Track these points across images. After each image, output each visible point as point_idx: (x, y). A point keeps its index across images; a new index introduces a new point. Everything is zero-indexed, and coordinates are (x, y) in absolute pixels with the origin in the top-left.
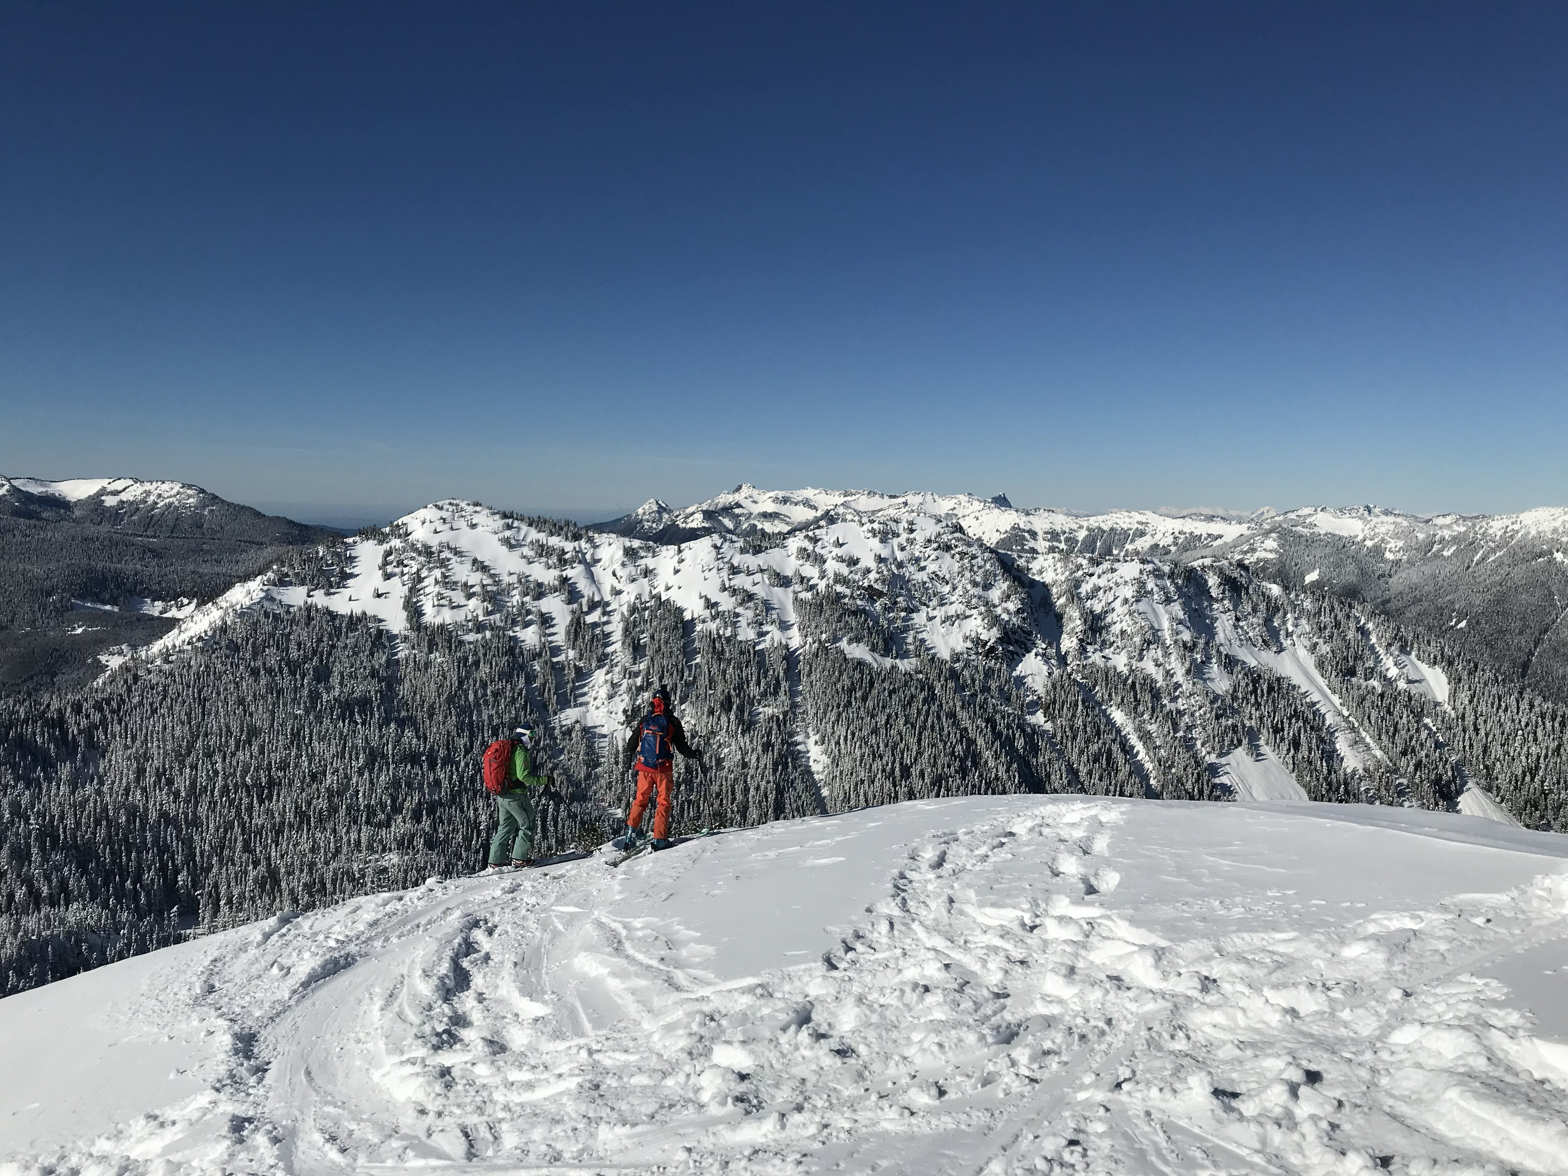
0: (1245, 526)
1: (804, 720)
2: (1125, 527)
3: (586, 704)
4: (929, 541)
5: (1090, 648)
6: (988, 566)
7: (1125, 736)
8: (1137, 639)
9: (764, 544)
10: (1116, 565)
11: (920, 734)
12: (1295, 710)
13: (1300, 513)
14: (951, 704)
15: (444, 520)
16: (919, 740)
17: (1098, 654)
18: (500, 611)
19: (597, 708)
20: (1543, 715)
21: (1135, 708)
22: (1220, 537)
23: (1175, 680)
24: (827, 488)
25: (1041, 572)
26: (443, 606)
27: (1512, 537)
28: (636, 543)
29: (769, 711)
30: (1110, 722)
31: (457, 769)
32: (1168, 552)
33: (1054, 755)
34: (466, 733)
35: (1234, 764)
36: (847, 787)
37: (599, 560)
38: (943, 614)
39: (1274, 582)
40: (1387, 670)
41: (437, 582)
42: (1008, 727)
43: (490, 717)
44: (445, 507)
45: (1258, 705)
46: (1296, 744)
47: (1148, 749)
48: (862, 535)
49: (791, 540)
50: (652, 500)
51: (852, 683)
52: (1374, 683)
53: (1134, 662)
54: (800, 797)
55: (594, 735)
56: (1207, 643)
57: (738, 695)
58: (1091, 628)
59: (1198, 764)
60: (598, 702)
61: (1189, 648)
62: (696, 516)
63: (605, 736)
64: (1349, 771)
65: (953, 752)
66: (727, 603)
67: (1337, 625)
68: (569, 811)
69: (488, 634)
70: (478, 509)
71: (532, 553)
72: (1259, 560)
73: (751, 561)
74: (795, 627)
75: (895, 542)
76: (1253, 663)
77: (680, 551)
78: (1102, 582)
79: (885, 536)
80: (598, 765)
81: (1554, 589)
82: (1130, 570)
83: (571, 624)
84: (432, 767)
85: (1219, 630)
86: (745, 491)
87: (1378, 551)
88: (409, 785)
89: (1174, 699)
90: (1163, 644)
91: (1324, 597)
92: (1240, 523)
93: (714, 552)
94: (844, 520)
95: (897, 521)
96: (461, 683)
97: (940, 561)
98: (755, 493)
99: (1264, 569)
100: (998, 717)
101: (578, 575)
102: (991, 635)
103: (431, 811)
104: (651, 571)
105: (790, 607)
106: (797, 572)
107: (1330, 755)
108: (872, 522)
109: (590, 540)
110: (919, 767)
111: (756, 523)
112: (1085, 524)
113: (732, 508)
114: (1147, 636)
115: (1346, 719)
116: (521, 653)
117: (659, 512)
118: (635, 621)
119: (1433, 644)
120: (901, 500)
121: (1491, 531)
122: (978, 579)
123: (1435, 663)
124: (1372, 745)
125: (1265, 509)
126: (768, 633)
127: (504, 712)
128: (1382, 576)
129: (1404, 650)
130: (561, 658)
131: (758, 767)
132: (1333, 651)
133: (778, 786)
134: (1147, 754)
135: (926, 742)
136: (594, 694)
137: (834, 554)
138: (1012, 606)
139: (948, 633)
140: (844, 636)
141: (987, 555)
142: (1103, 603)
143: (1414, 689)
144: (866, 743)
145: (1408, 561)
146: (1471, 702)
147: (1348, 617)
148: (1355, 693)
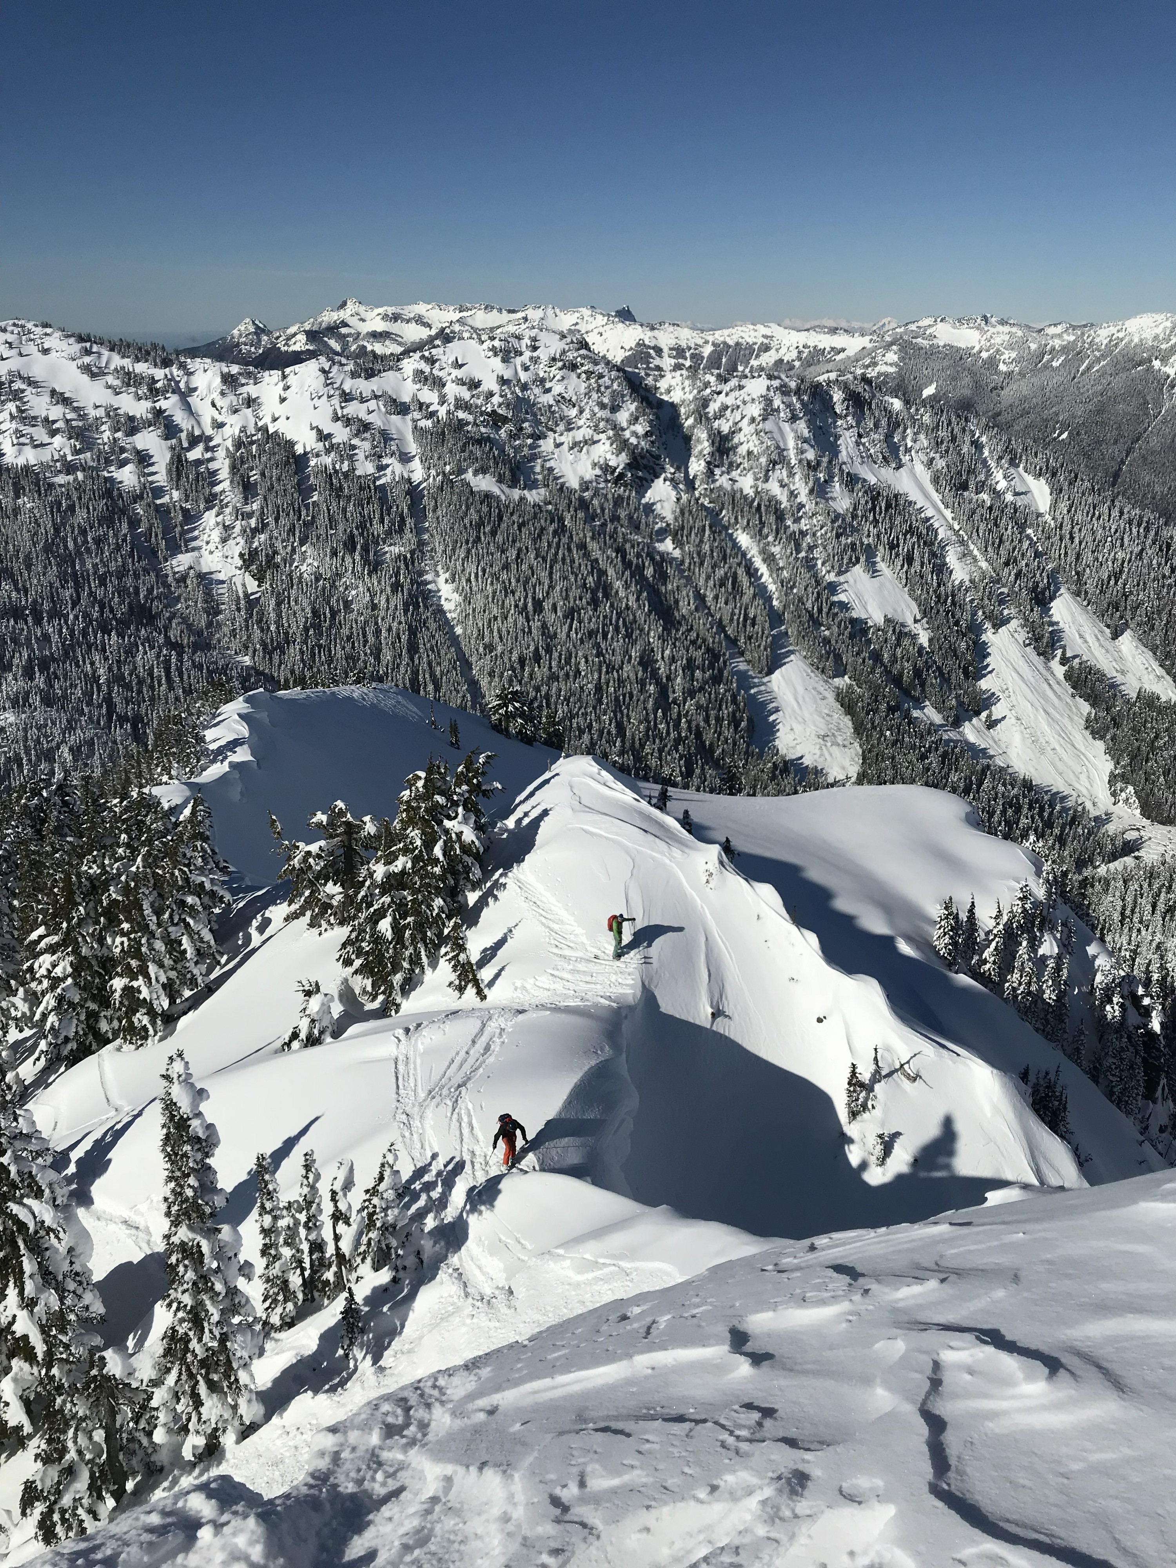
0: (868, 338)
1: (432, 558)
2: (751, 341)
3: (199, 548)
4: (554, 359)
5: (717, 471)
6: (615, 386)
7: (750, 560)
8: (763, 460)
9: (377, 367)
10: (744, 382)
11: (551, 567)
12: (910, 526)
13: (920, 324)
14: (581, 535)
15: (10, 344)
16: (551, 574)
17: (726, 476)
18: (90, 449)
19: (211, 553)
20: (1130, 522)
21: (760, 531)
22: (843, 350)
23: (798, 500)
24: (441, 302)
25: (668, 391)
26: (24, 444)
27: (1116, 345)
28: (235, 369)
29: (396, 550)
30: (735, 545)
31: (66, 622)
32: (792, 368)
33: (683, 581)
34: (71, 584)
35: (851, 581)
36: (480, 625)
37: (195, 389)
38: (570, 439)
39: (896, 397)
40: (997, 483)
41: (12, 417)
42: (638, 555)
43: (95, 566)
44: (10, 329)
45: (876, 522)
46: (909, 559)
47: (771, 571)
48: (483, 354)
49: (406, 361)
50: (248, 320)
51: (480, 517)
52: (984, 496)
53: (759, 483)
54: (433, 637)
55: (211, 582)
56: (830, 462)
57: (362, 534)
58: (719, 450)
59: (818, 583)
60: (211, 547)
61: (813, 467)
62: (299, 337)
63: (223, 582)
64: (957, 583)
65: (585, 584)
66: (341, 434)
67: (954, 439)
68: (193, 662)
69: (80, 475)
70: (49, 330)
71: (117, 383)
72: (880, 374)
73: (364, 386)
74: (417, 458)
75: (518, 360)
76: (873, 480)
77: (284, 377)
78: (729, 401)
79: (507, 354)
80: (219, 612)
81: (1148, 398)
82: (757, 387)
83: (171, 463)
84: (38, 621)
85: (843, 448)
86: (351, 307)
87: (992, 363)
88: (15, 641)
89: (797, 520)
90: (789, 463)
91: (942, 411)
92: (863, 335)
93: (322, 378)
94: (461, 338)
95: (519, 338)
96: (57, 530)
97: (565, 382)
98: (362, 309)
99: (885, 383)
100: (628, 546)
101: (174, 405)
102: (619, 461)
103: (44, 666)
104: (255, 400)
105: (410, 437)
106: (415, 398)
107: (941, 569)
108: (492, 339)
109: (182, 366)
110: (551, 601)
111: (366, 344)
112: (711, 339)
113: (338, 327)
114: (773, 457)
115: (956, 533)
116: (120, 495)
117: (256, 333)
118: (242, 457)
119: (1040, 455)
120: (520, 315)
121: (1097, 340)
122: (606, 400)
123: (1040, 475)
124: (979, 557)
125: (886, 320)
126: (387, 466)
127: (110, 560)
128: (995, 388)
129: (1013, 463)
130: (166, 499)
131: (388, 609)
132: (948, 466)
133: (410, 626)
134: (771, 575)
135: (556, 576)
136: (205, 538)
137: (453, 376)
138: (640, 428)
139: (576, 461)
140: (468, 467)
141: (614, 374)
142: (731, 423)
143: (1020, 501)
144: (497, 579)
145: (1020, 373)
146: (1069, 511)
147: (964, 430)
148: (967, 507)
